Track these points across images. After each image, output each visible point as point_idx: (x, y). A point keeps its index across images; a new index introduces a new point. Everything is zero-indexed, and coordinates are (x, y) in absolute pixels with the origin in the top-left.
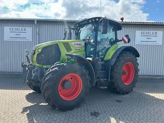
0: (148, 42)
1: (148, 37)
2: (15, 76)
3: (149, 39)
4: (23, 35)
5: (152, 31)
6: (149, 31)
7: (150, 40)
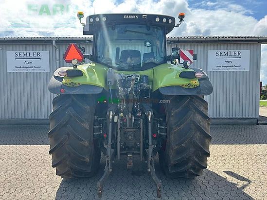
0: (227, 67)
1: (227, 60)
2: (25, 125)
3: (229, 62)
4: (35, 63)
5: (232, 51)
6: (229, 51)
7: (230, 64)
